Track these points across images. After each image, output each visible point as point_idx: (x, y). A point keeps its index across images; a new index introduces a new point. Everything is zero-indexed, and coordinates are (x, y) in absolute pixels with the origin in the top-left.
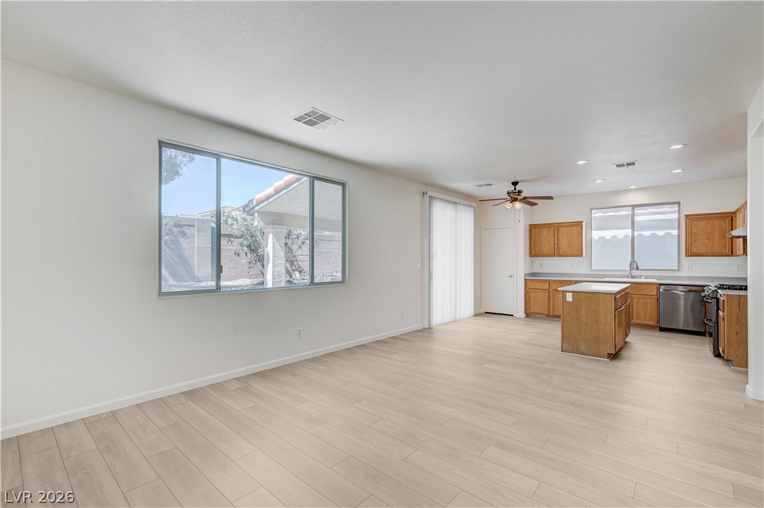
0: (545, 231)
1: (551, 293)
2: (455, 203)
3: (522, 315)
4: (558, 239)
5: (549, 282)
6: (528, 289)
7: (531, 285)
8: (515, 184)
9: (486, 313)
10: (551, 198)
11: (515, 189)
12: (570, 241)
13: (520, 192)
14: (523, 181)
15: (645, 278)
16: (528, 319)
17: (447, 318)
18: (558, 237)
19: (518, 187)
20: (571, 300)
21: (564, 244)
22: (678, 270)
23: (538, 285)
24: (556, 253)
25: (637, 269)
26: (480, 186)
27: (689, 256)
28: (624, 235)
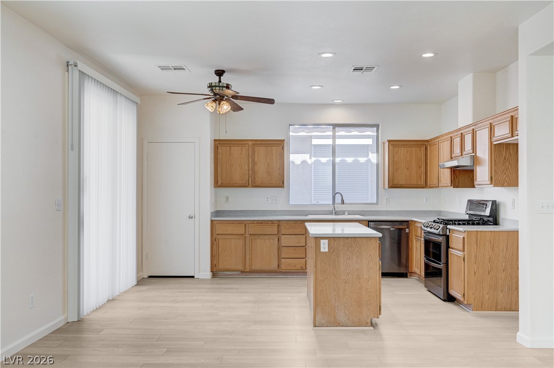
0: (236, 150)
1: (247, 240)
2: (115, 92)
3: (208, 274)
4: (254, 163)
5: (245, 223)
6: (215, 236)
7: (220, 229)
8: (220, 73)
9: (150, 277)
10: (271, 101)
11: (220, 81)
12: (268, 165)
13: (228, 87)
14: (233, 71)
15: (348, 214)
16: (216, 280)
17: (103, 298)
18: (253, 160)
19: (225, 79)
20: (326, 250)
21: (261, 169)
22: (377, 204)
23: (230, 229)
24: (252, 182)
25: (343, 202)
26: (163, 68)
27: (391, 187)
28: (301, 160)
